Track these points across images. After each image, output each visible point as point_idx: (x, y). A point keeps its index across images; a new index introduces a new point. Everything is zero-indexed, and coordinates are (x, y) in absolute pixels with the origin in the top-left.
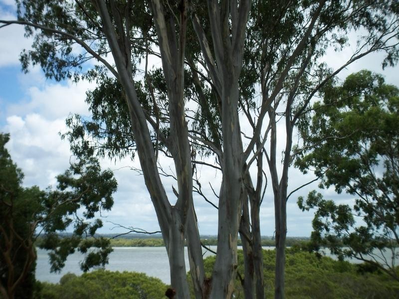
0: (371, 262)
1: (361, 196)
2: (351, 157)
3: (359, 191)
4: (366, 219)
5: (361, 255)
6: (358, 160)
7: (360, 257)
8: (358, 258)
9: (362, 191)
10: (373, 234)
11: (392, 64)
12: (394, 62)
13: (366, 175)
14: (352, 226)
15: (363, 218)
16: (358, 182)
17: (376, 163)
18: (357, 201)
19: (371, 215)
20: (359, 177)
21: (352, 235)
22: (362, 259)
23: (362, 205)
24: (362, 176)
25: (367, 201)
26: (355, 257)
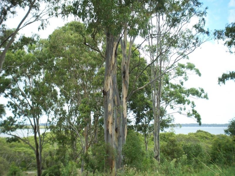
0: (15, 136)
1: (11, 99)
2: (6, 77)
3: (10, 96)
4: (13, 112)
5: (10, 132)
6: (10, 79)
7: (9, 134)
8: (8, 134)
9: (12, 97)
10: (17, 121)
11: (43, 28)
12: (45, 28)
13: (14, 87)
14: (5, 116)
15: (12, 111)
16: (10, 91)
17: (21, 81)
18: (9, 102)
19: (16, 110)
20: (11, 88)
21: (5, 121)
22: (10, 134)
23: (11, 104)
24: (12, 88)
25: (15, 102)
26: (6, 133)
